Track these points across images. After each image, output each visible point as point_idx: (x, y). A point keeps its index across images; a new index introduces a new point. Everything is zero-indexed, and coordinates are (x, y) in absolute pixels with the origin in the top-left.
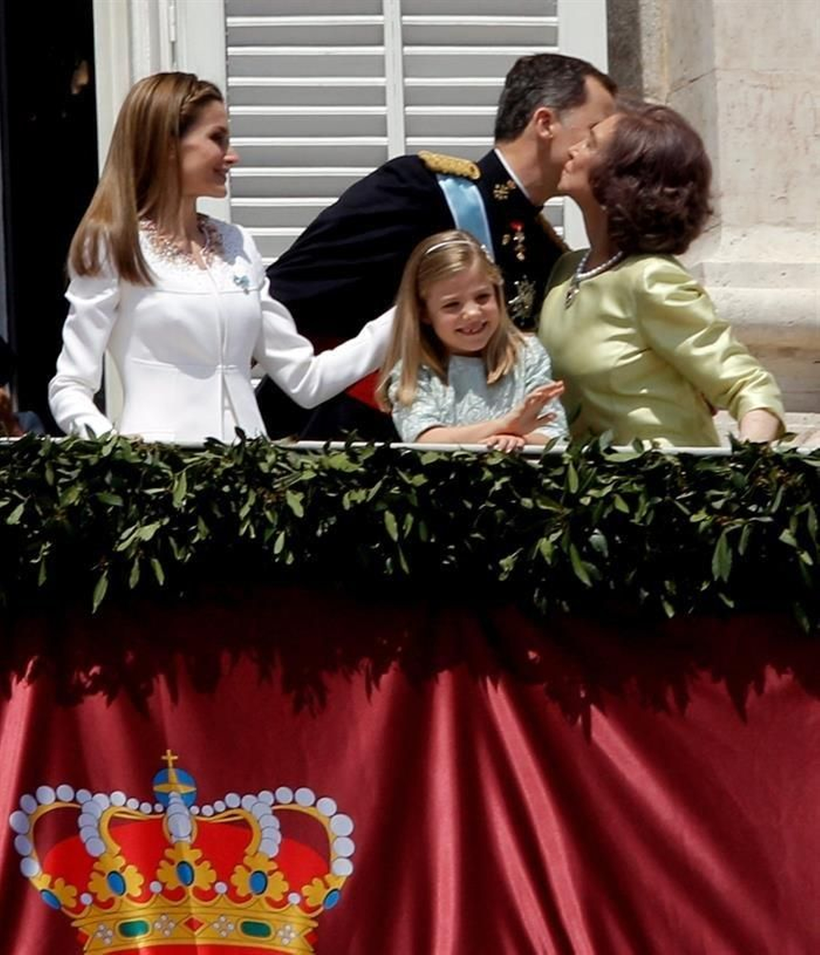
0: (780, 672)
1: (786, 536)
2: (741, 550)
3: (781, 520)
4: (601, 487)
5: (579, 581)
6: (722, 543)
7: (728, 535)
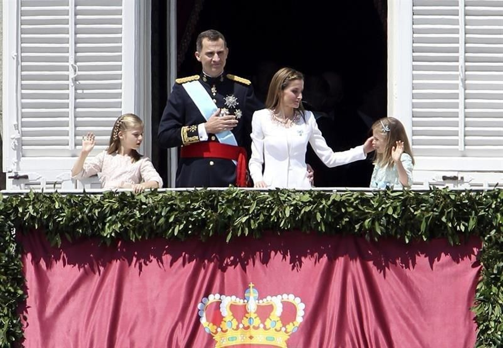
0: (446, 255)
1: (444, 219)
2: (428, 223)
3: (442, 213)
4: (386, 203)
5: (377, 233)
6: (424, 220)
7: (426, 218)
